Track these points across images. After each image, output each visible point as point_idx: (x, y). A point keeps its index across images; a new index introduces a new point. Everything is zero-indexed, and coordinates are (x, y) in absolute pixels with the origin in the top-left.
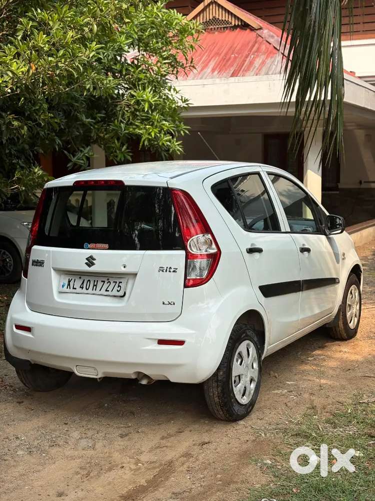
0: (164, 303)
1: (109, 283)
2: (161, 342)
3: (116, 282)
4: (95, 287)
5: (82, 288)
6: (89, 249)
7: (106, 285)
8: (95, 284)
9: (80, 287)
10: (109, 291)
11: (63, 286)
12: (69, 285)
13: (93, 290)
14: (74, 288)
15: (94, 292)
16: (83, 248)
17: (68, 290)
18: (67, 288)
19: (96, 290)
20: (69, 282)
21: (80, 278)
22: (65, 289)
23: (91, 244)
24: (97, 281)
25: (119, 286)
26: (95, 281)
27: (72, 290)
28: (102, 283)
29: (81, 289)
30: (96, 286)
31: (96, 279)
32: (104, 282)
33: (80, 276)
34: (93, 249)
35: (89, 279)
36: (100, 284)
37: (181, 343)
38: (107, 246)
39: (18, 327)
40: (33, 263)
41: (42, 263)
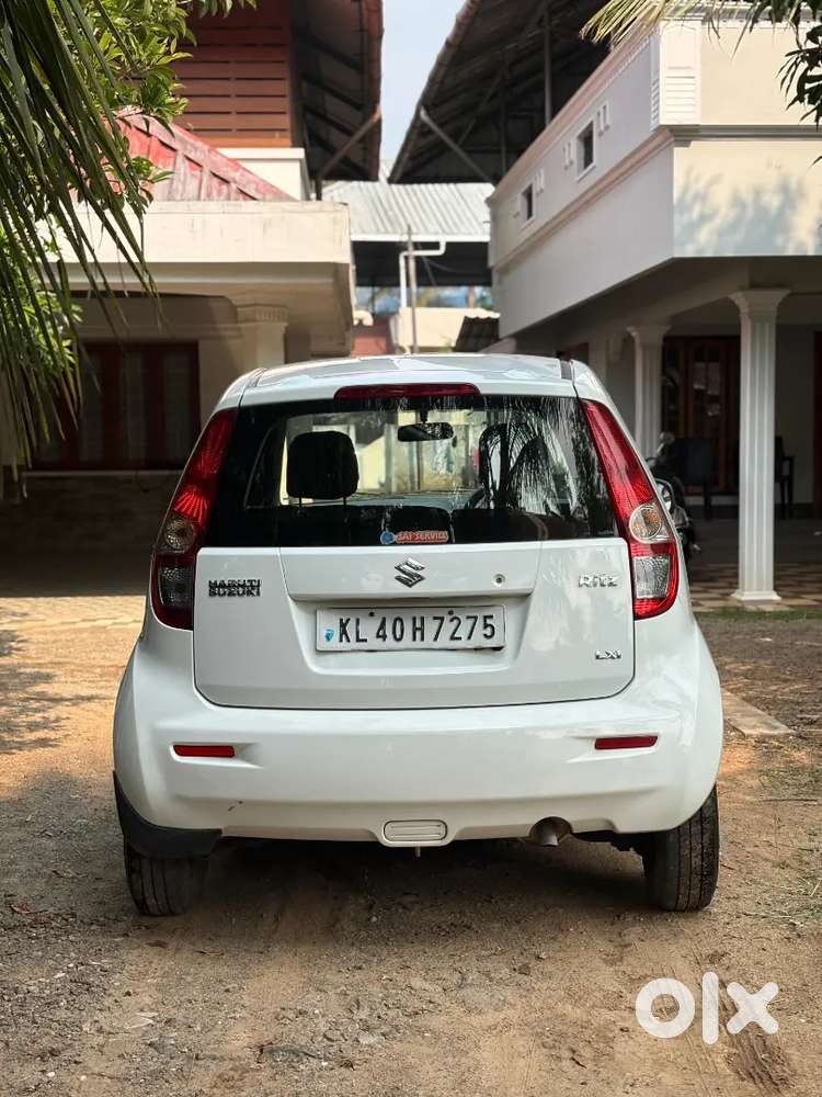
0: (597, 657)
1: (455, 622)
2: (604, 744)
3: (476, 618)
4: (418, 634)
5: (384, 637)
6: (395, 544)
7: (448, 627)
8: (418, 625)
9: (378, 636)
10: (460, 638)
11: (328, 638)
12: (344, 632)
13: (414, 639)
14: (358, 640)
15: (418, 644)
16: (377, 543)
17: (344, 645)
18: (341, 641)
19: (422, 639)
20: (343, 626)
21: (372, 614)
22: (335, 643)
23: (400, 534)
24: (422, 619)
25: (486, 626)
26: (414, 619)
27: (354, 644)
28: (438, 622)
29: (381, 640)
30: (422, 630)
31: (418, 614)
32: (442, 619)
33: (370, 611)
34: (406, 544)
35: (396, 616)
36: (431, 627)
37: (648, 741)
38: (444, 535)
39: (183, 750)
40: (215, 589)
41: (251, 588)
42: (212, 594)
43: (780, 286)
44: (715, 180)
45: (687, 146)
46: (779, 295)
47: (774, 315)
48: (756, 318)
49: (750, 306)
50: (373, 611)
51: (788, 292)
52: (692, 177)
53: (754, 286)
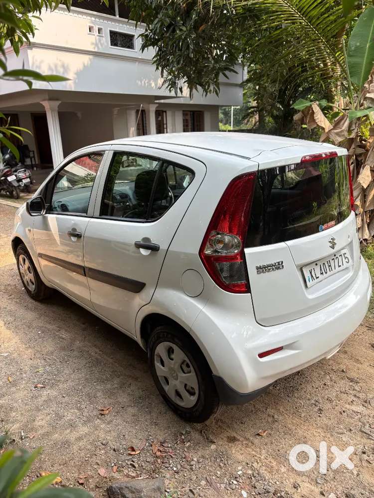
4: (330, 268)
5: (322, 273)
6: (323, 230)
10: (341, 266)
11: (309, 281)
12: (312, 276)
13: (330, 271)
14: (317, 278)
17: (314, 282)
18: (312, 280)
19: (332, 270)
21: (316, 264)
22: (311, 283)
23: (324, 226)
32: (334, 259)
34: (326, 229)
35: (323, 263)
38: (334, 222)
39: (262, 355)
40: (261, 269)
41: (278, 266)
42: (258, 273)
43: (57, 100)
44: (42, 62)
45: (32, 50)
46: (58, 103)
47: (57, 109)
48: (52, 110)
49: (50, 106)
50: (316, 262)
51: (60, 102)
52: (35, 60)
53: (50, 99)
